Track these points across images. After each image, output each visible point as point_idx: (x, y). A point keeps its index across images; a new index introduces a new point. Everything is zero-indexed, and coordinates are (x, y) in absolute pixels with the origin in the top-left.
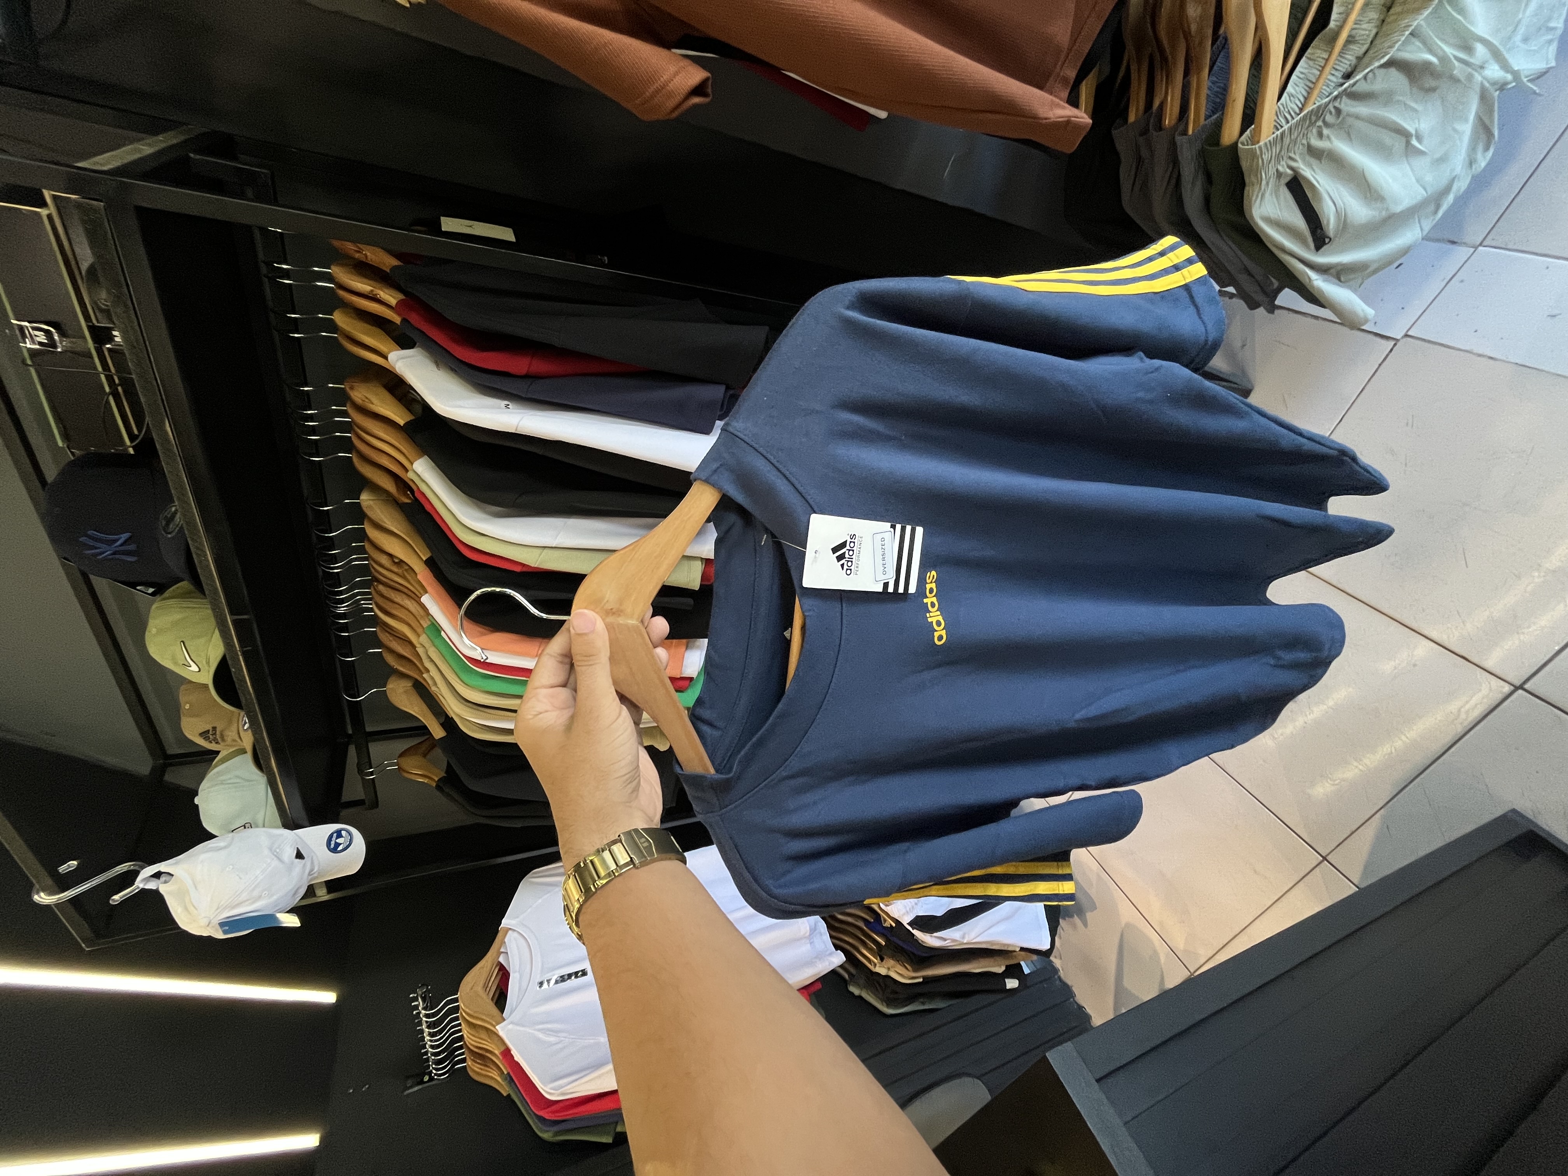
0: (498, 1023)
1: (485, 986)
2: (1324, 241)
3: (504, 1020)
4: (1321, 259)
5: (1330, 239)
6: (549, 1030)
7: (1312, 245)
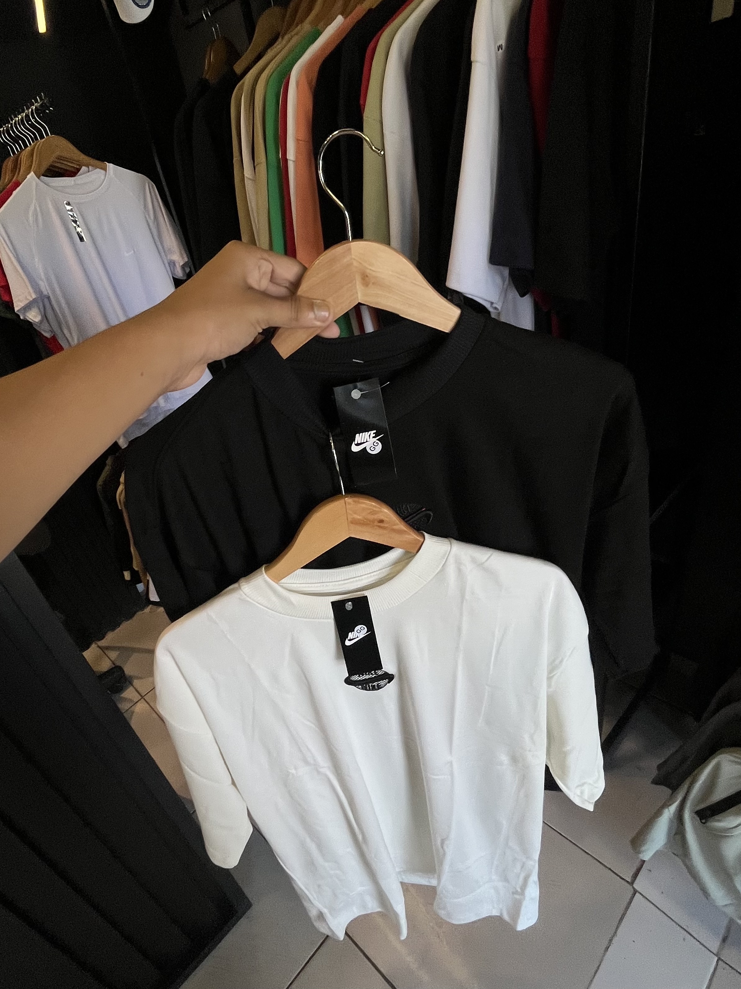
0: (35, 173)
1: (59, 158)
2: (703, 819)
3: (39, 178)
4: (687, 815)
5: (704, 823)
6: (37, 216)
7: (698, 808)
